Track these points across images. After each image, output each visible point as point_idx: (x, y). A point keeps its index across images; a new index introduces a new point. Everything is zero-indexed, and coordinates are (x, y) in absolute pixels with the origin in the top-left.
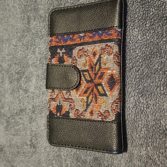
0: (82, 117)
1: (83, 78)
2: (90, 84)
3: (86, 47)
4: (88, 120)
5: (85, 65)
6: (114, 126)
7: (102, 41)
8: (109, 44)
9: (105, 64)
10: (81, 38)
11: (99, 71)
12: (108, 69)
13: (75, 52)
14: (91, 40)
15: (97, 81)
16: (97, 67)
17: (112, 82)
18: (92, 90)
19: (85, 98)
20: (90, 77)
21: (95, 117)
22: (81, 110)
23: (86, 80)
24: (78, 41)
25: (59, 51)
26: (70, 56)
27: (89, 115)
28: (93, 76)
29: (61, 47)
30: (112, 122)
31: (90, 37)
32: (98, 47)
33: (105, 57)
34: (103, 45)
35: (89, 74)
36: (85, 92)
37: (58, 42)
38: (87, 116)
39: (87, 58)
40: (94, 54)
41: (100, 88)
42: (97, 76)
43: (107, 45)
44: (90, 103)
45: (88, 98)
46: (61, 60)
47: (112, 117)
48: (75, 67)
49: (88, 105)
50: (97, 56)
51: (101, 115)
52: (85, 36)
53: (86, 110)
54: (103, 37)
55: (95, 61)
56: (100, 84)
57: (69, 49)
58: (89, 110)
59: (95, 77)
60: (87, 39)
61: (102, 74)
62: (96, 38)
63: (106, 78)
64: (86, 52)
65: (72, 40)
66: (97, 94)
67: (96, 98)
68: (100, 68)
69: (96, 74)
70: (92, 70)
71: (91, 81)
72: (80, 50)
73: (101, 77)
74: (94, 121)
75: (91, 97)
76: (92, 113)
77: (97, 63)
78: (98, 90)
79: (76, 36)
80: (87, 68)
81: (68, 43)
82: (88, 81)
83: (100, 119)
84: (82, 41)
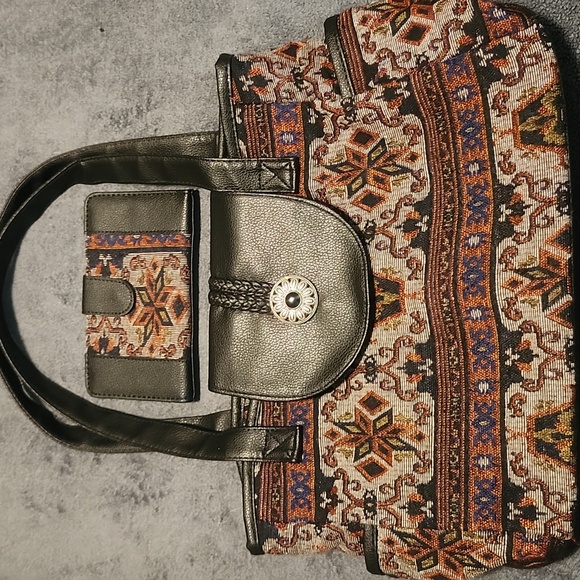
0: (138, 355)
1: (138, 299)
2: (149, 308)
3: (143, 255)
4: (147, 359)
5: (141, 281)
6: (182, 365)
7: (165, 249)
8: (175, 253)
9: (170, 281)
10: (135, 240)
11: (161, 289)
12: (173, 288)
13: (127, 260)
14: (149, 246)
15: (158, 304)
16: (159, 284)
17: (178, 306)
18: (153, 317)
19: (142, 328)
20: (149, 298)
21: (156, 355)
22: (137, 345)
23: (143, 302)
24: (130, 245)
25: (101, 257)
26: (120, 267)
27: (148, 351)
28: (153, 297)
29: (106, 253)
30: (179, 360)
31: (149, 242)
32: (159, 257)
33: (169, 271)
34: (167, 254)
35: (148, 294)
36: (143, 320)
37: (99, 244)
38: (145, 353)
39: (144, 271)
40: (155, 267)
41: (162, 313)
42: (159, 298)
43: (171, 255)
44: (150, 334)
45: (146, 327)
46: (105, 272)
47: (180, 354)
48: (127, 283)
49: (146, 339)
50: (159, 269)
51: (165, 351)
52: (140, 239)
53: (143, 345)
54: (167, 243)
55: (156, 276)
56: (163, 309)
57: (118, 256)
58: (148, 345)
59: (156, 299)
60: (143, 244)
61: (166, 294)
62: (157, 244)
63: (171, 300)
64: (142, 261)
65: (121, 242)
66: (160, 322)
67: (157, 328)
68: (163, 285)
69: (157, 295)
70: (152, 290)
71: (150, 304)
72: (134, 258)
73: (164, 299)
74: (154, 359)
75: (150, 326)
76: (152, 349)
77: (158, 279)
78: (160, 317)
79: (127, 238)
80: (145, 285)
81: (116, 247)
82: (146, 305)
83: (163, 356)
84: (137, 246)
